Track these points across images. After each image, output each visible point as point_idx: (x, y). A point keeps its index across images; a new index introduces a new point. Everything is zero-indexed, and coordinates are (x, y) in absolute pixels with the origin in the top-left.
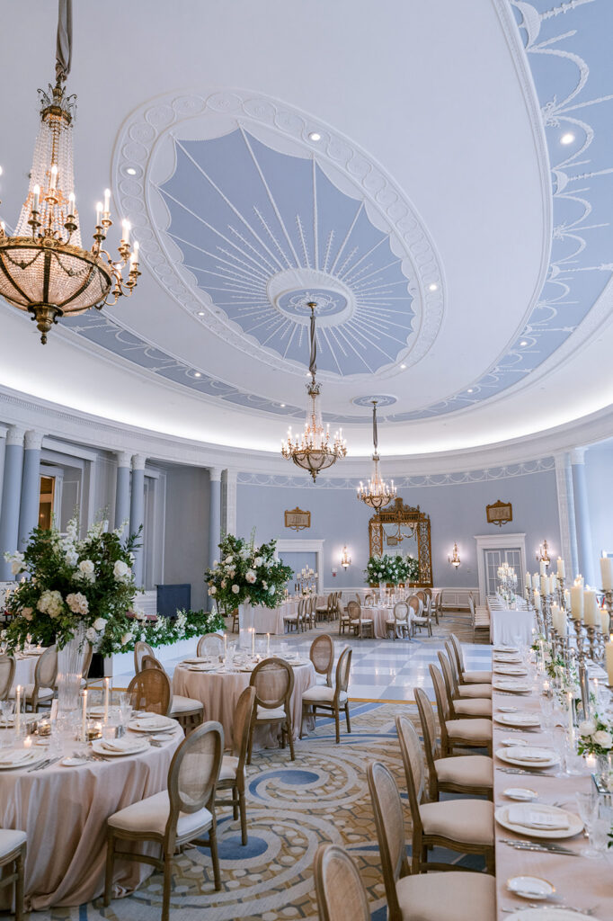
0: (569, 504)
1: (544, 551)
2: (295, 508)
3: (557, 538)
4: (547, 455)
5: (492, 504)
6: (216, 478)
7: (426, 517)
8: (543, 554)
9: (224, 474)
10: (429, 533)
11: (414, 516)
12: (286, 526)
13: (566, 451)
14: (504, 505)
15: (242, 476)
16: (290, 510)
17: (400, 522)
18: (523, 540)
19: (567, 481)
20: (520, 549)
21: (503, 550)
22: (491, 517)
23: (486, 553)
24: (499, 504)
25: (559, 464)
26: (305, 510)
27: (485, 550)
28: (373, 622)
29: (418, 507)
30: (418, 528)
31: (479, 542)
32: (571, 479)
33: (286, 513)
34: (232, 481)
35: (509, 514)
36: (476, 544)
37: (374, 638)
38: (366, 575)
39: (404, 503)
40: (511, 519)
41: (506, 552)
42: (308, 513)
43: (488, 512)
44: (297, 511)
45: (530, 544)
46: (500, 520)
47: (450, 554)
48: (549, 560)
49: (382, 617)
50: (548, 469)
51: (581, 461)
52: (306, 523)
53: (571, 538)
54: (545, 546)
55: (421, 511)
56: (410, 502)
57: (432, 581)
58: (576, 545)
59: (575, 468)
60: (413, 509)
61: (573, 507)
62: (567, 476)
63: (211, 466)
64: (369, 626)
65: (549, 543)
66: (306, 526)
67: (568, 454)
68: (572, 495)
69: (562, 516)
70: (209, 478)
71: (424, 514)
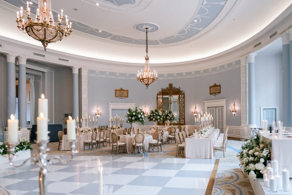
0: (246, 83)
1: (233, 107)
2: (120, 88)
3: (240, 101)
4: (237, 59)
5: (212, 86)
6: (76, 72)
7: (183, 93)
8: (233, 108)
9: (80, 70)
10: (184, 100)
11: (178, 92)
12: (116, 97)
13: (246, 56)
14: (217, 86)
15: (90, 71)
16: (118, 89)
17: (171, 95)
18: (225, 102)
19: (246, 72)
20: (223, 106)
21: (216, 107)
22: (212, 92)
23: (209, 109)
24: (215, 86)
25: (243, 63)
26: (126, 89)
27: (208, 108)
28: (126, 144)
29: (180, 88)
30: (179, 98)
31: (206, 104)
32: (247, 71)
33: (116, 90)
34: (84, 73)
35: (219, 90)
36: (205, 104)
37: (127, 153)
38: (127, 119)
39: (173, 86)
40: (220, 93)
41: (217, 108)
42: (127, 91)
43: (210, 89)
44: (122, 90)
45: (228, 104)
46: (215, 93)
47: (193, 110)
48: (235, 112)
49: (131, 141)
50: (238, 66)
51: (253, 61)
52: (126, 96)
53: (246, 100)
54: (234, 105)
55: (181, 90)
56: (176, 86)
57: (185, 122)
58: (248, 104)
59: (250, 64)
60: (177, 89)
61: (247, 85)
62: (246, 69)
63: (72, 66)
64: (124, 146)
65: (236, 104)
66: (126, 97)
67: (247, 57)
68: (247, 79)
69: (243, 90)
70: (72, 72)
71: (182, 91)
